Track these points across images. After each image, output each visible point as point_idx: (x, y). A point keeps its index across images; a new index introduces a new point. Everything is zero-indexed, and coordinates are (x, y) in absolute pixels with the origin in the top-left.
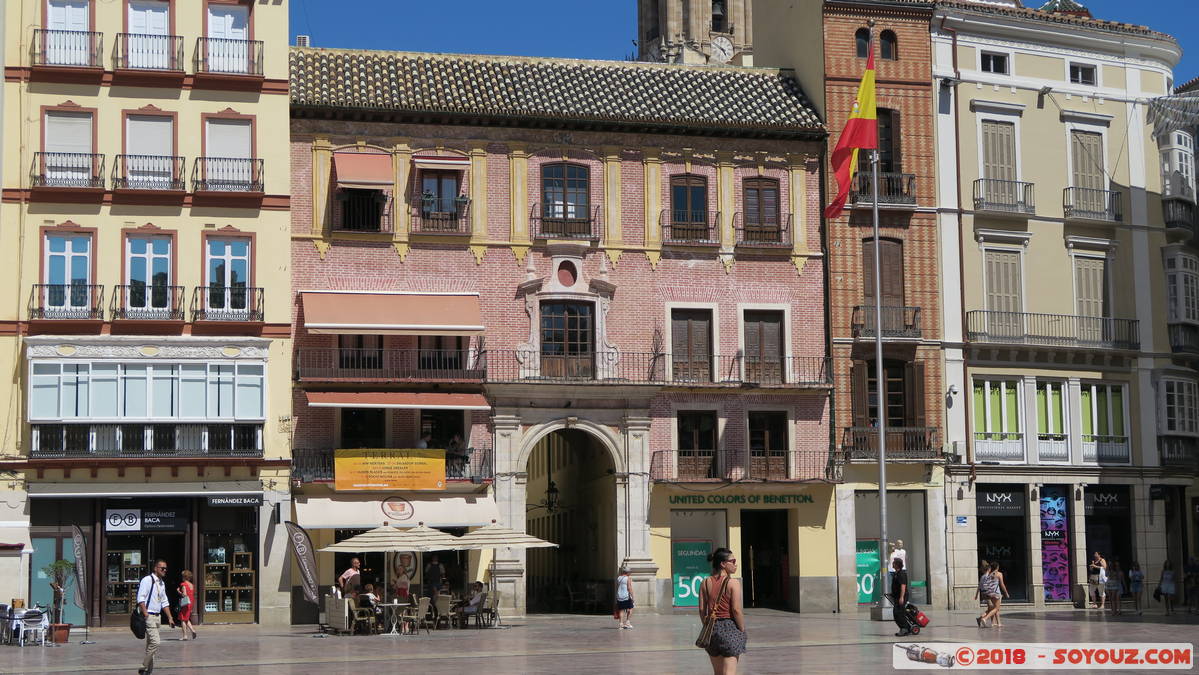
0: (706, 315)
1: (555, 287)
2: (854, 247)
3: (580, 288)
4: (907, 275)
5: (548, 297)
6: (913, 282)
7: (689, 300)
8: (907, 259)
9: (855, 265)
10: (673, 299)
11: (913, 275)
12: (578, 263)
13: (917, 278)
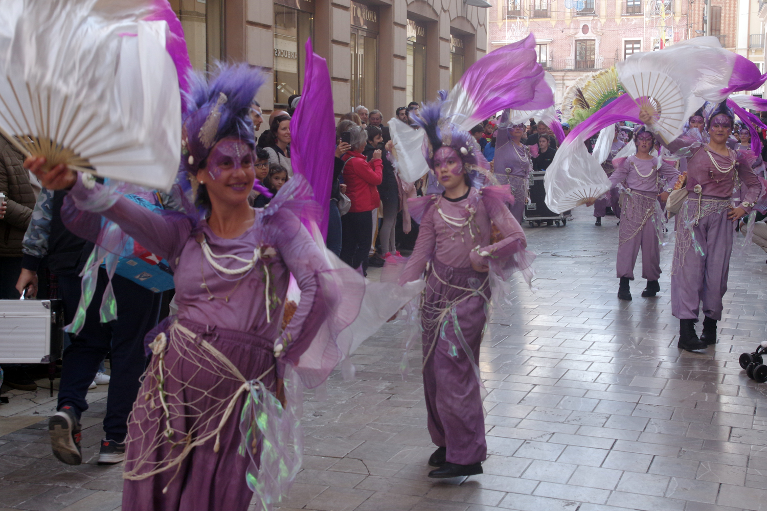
0: (638, 42)
1: (581, 36)
2: (699, 11)
3: (590, 35)
4: (722, 22)
5: (578, 39)
6: (725, 25)
7: (632, 37)
8: (723, 15)
9: (699, 19)
10: (625, 37)
11: (725, 22)
12: (590, 26)
13: (727, 23)
